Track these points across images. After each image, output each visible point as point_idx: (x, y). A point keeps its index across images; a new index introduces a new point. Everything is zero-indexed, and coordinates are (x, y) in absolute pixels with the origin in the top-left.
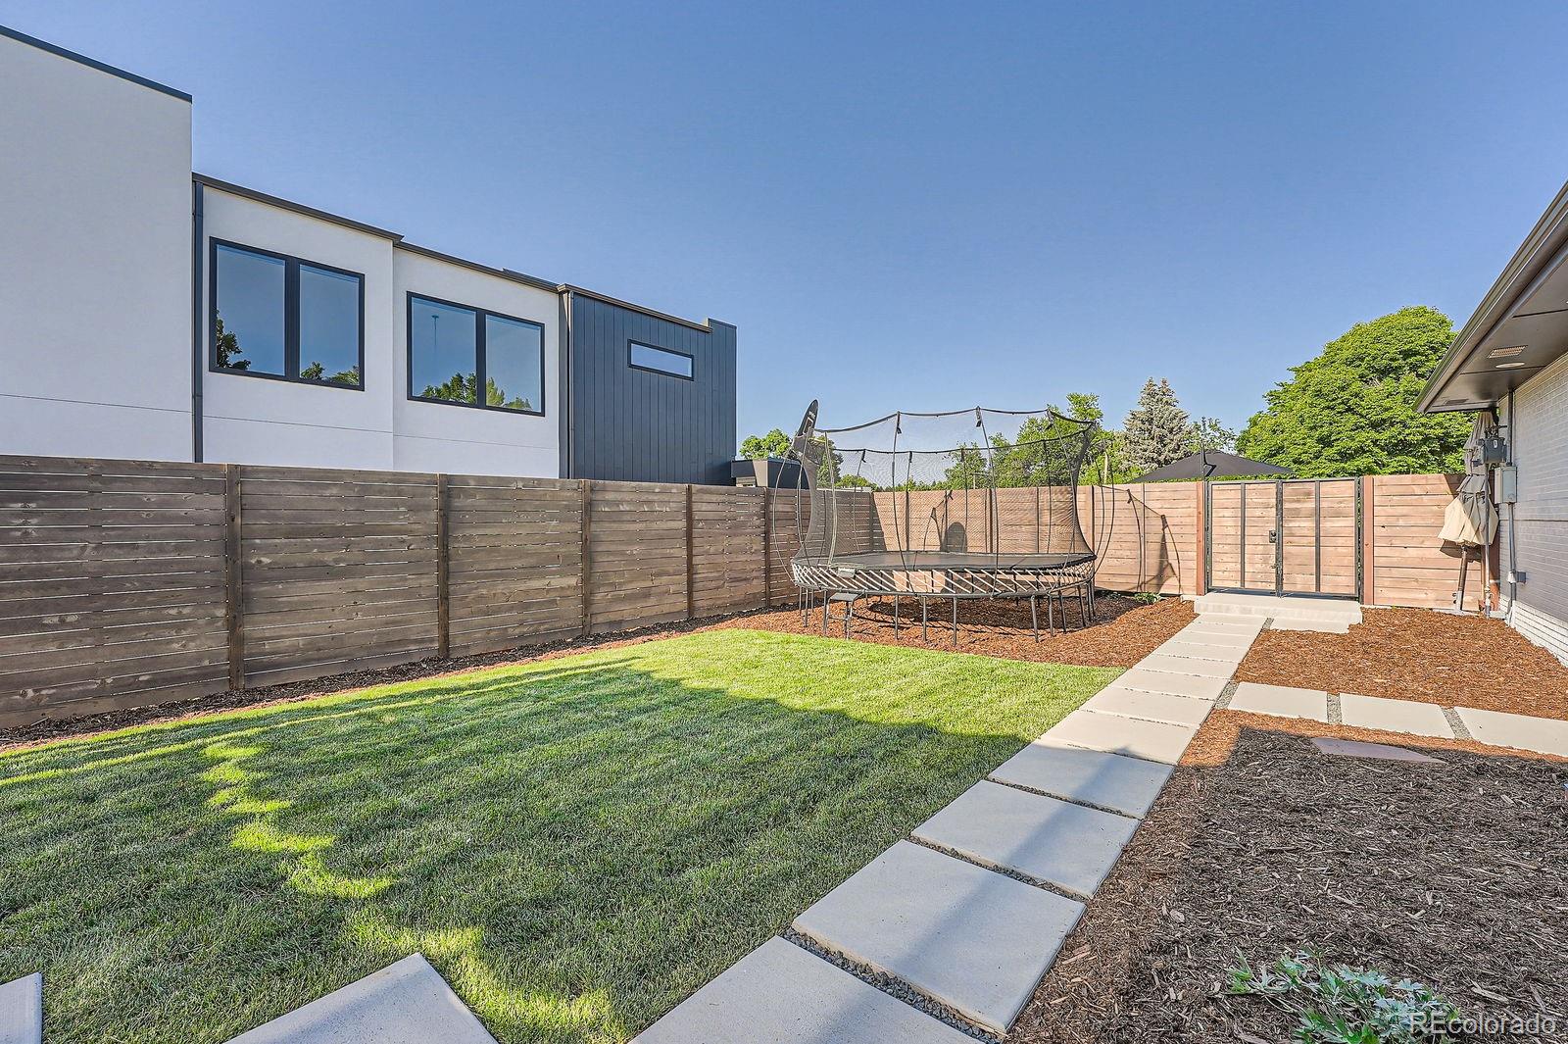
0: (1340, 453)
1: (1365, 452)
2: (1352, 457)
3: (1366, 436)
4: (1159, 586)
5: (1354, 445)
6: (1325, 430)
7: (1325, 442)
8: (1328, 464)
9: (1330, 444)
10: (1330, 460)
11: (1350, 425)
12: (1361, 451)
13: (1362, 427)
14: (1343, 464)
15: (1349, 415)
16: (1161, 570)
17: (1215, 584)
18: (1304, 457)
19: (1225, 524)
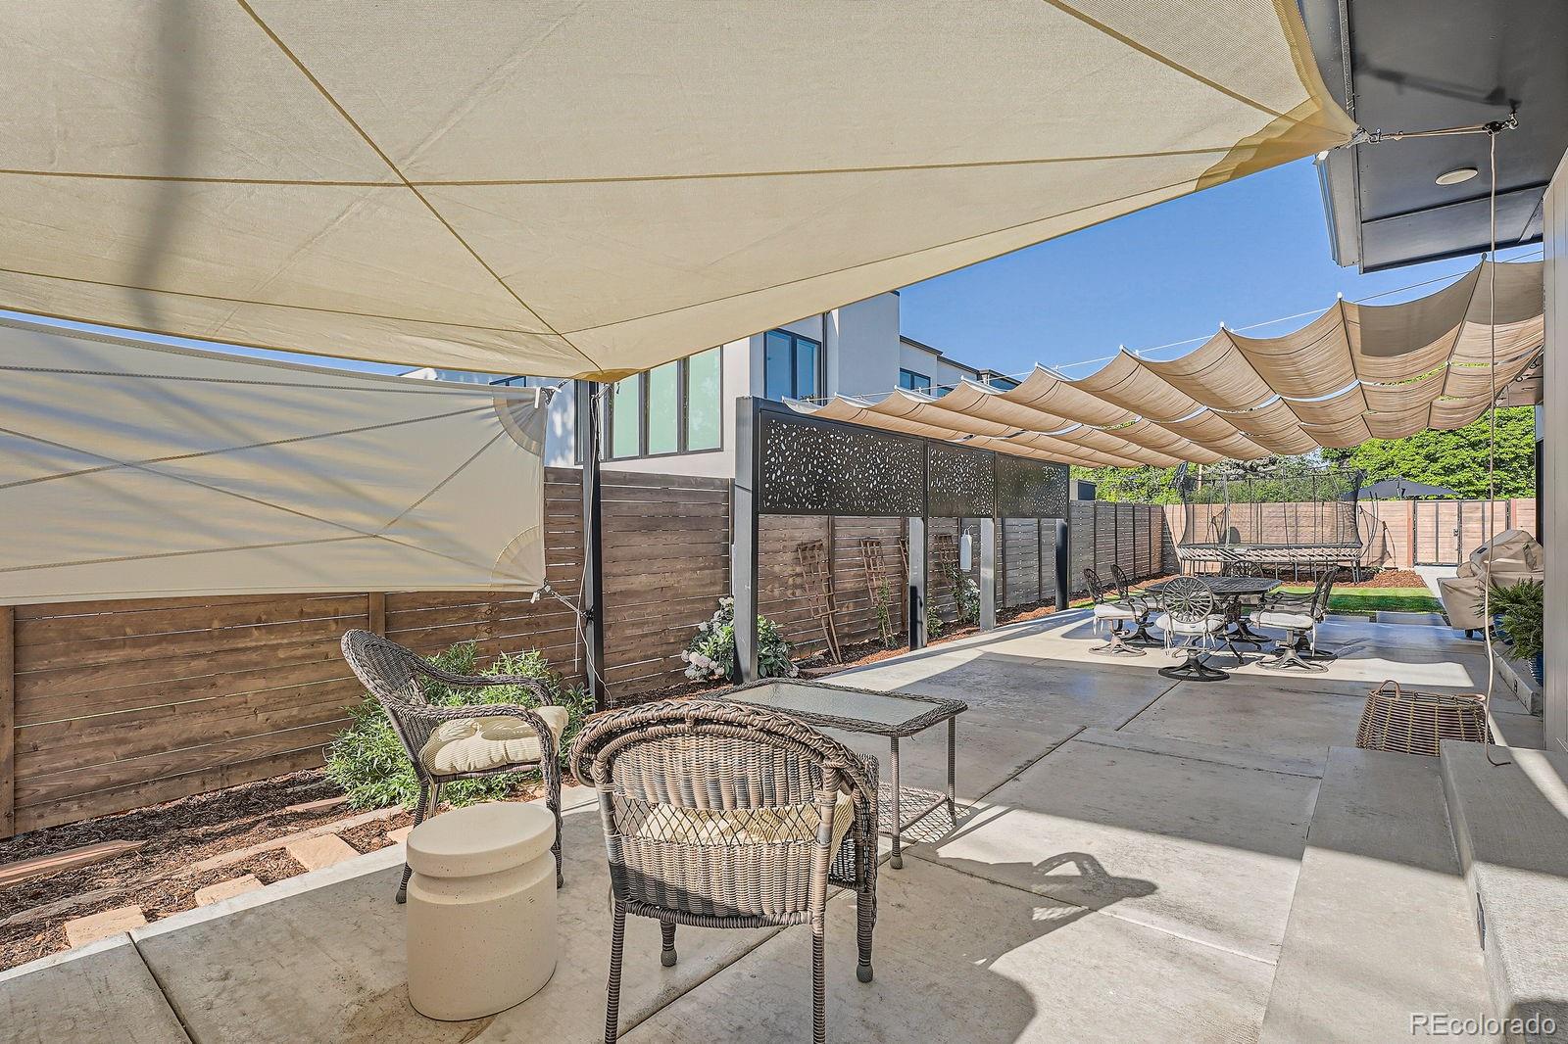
0: (1443, 468)
1: (1466, 468)
2: (1453, 472)
3: (1465, 454)
4: (1382, 563)
5: (1456, 462)
6: (1431, 449)
7: (1432, 458)
8: (1434, 477)
9: (1435, 460)
10: (1435, 474)
11: (1452, 445)
12: (1463, 467)
13: (1462, 446)
14: (1447, 478)
15: (1451, 436)
16: (1383, 554)
17: (1419, 561)
18: (1413, 471)
19: (1425, 523)
